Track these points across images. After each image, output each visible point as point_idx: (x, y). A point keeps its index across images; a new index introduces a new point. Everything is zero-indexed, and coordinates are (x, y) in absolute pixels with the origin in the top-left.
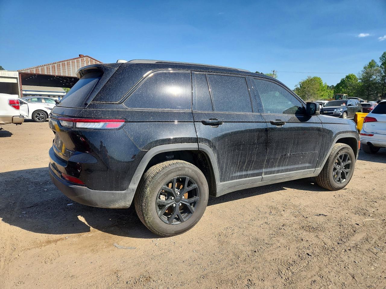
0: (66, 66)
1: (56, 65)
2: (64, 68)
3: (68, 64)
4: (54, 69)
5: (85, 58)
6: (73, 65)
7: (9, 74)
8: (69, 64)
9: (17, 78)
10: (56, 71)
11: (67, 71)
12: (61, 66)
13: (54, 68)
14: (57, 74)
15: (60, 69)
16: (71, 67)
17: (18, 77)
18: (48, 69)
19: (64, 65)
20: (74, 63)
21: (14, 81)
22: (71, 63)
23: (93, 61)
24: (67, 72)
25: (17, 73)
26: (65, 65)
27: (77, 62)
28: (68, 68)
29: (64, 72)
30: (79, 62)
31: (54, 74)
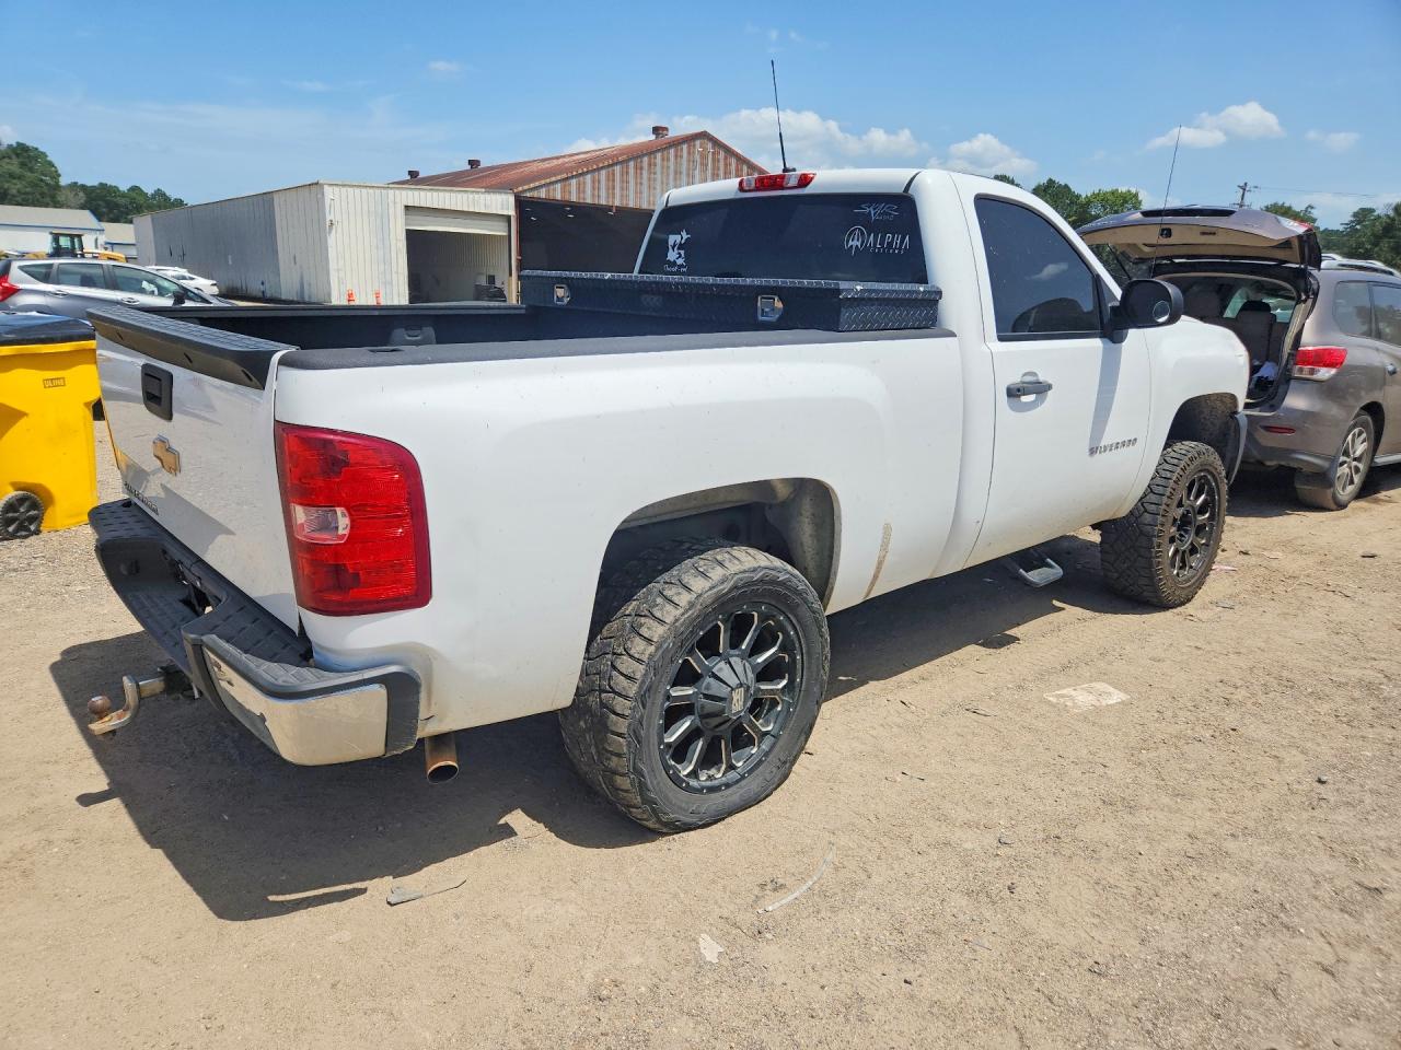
0: (645, 174)
1: (617, 168)
2: (639, 181)
3: (650, 165)
4: (611, 183)
5: (698, 143)
6: (665, 169)
7: (488, 202)
8: (655, 165)
9: (508, 218)
10: (617, 191)
11: (645, 188)
12: (632, 171)
13: (614, 180)
14: (617, 203)
15: (628, 182)
16: (659, 176)
17: (511, 212)
18: (596, 184)
19: (639, 168)
20: (668, 160)
21: (499, 230)
22: (658, 161)
23: (719, 152)
24: (645, 195)
25: (511, 199)
26: (642, 168)
27: (676, 156)
28: (649, 179)
29: (638, 193)
30: (681, 157)
31: (610, 204)
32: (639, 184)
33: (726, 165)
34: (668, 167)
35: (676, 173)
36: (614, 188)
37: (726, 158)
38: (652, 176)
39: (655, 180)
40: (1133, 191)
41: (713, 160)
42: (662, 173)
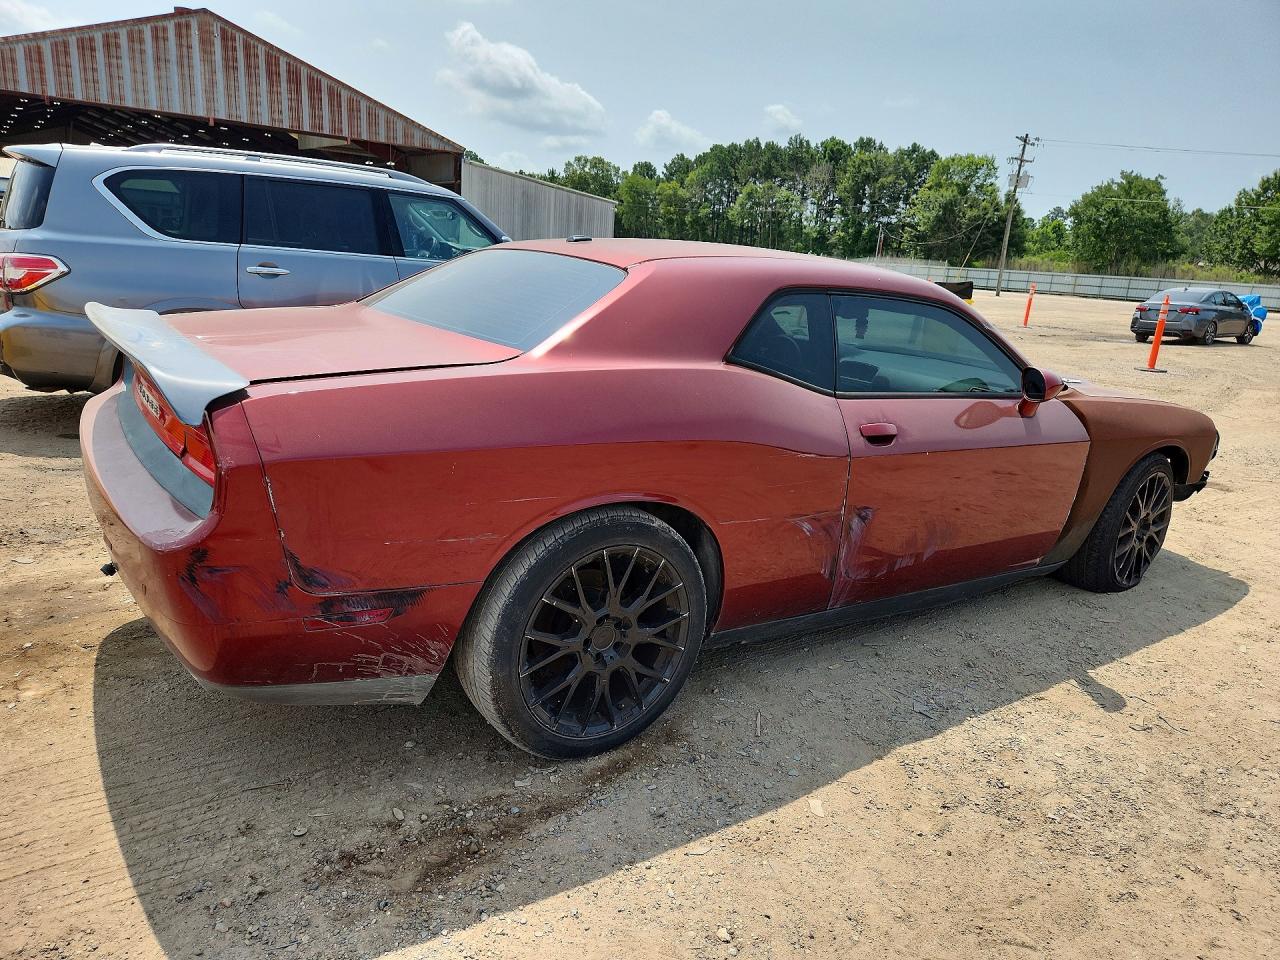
0: (100, 55)
2: (89, 65)
3: (107, 45)
4: (36, 65)
5: (194, 23)
6: (137, 53)
8: (118, 46)
10: (50, 76)
11: (102, 75)
12: (74, 51)
13: (40, 61)
14: (52, 93)
15: (68, 66)
16: (126, 62)
20: (141, 41)
22: (123, 41)
23: (234, 39)
24: (104, 86)
26: (93, 49)
27: (156, 38)
28: (110, 65)
29: (91, 81)
30: (165, 39)
31: (39, 92)
32: (89, 69)
33: (247, 56)
34: (142, 52)
35: (157, 59)
36: (42, 71)
37: (247, 47)
38: (114, 61)
39: (118, 67)
40: (990, 156)
41: (225, 48)
42: (133, 59)
